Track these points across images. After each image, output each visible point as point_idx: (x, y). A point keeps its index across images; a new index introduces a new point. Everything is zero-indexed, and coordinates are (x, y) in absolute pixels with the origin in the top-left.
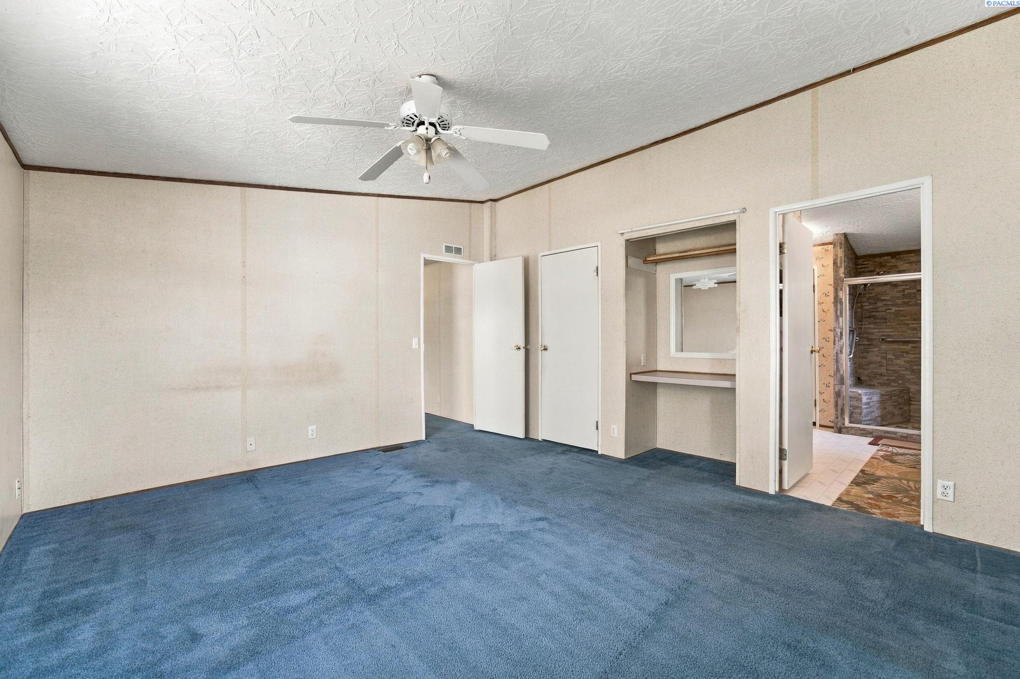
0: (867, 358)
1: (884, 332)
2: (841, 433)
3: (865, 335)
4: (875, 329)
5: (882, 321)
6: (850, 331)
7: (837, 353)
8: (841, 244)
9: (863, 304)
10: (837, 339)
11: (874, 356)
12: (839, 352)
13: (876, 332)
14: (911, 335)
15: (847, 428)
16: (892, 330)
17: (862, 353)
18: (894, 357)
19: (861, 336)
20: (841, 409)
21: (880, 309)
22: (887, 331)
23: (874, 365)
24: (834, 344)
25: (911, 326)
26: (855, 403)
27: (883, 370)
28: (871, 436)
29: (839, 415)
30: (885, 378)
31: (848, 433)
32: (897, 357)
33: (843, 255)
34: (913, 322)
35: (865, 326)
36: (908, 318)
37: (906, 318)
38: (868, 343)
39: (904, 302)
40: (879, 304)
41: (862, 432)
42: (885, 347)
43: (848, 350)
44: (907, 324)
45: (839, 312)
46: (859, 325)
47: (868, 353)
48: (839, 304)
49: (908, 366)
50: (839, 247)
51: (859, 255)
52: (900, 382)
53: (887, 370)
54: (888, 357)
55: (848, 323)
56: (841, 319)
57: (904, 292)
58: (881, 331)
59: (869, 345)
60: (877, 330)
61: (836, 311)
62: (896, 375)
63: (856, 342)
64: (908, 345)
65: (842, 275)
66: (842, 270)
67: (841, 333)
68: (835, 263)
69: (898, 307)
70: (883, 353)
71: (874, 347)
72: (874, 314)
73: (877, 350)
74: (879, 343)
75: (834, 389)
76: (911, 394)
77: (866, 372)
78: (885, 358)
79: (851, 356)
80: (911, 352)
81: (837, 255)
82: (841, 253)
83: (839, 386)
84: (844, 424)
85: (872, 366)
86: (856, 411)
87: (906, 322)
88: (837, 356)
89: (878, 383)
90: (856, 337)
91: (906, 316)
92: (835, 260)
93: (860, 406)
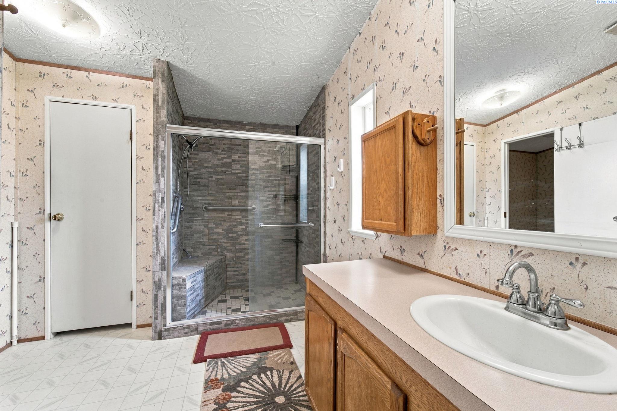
0: (191, 228)
1: (207, 200)
2: (161, 339)
3: (190, 203)
4: (198, 196)
5: (205, 188)
6: (175, 197)
7: (157, 227)
8: (163, 74)
9: (189, 169)
10: (157, 206)
11: (198, 224)
12: (160, 226)
13: (200, 200)
14: (227, 204)
15: (168, 330)
16: (212, 198)
17: (188, 222)
18: (214, 226)
19: (187, 203)
20: (162, 304)
21: (203, 176)
22: (210, 199)
23: (198, 235)
24: (154, 215)
25: (228, 194)
26: (178, 292)
27: (205, 240)
28: (195, 332)
29: (159, 312)
30: (207, 248)
31: (169, 337)
32: (217, 227)
33: (165, 91)
34: (229, 191)
35: (191, 193)
36: (225, 187)
37: (223, 187)
38: (193, 212)
39: (222, 170)
40: (203, 171)
41: (186, 330)
42: (207, 215)
43: (172, 222)
44: (225, 192)
45: (160, 168)
46: (185, 191)
47: (192, 222)
48: (160, 159)
49: (225, 233)
50: (160, 79)
51: (185, 115)
52: (219, 250)
53: (209, 239)
54: (209, 226)
55: (172, 187)
56: (162, 179)
57: (223, 160)
58: (204, 198)
59: (194, 213)
60: (200, 198)
61: (157, 168)
62: (216, 244)
63: (181, 211)
64: (224, 214)
65: (164, 119)
66: (164, 112)
67: (163, 199)
68: (155, 100)
69: (218, 175)
70: (205, 222)
71: (199, 216)
72: (198, 180)
73: (201, 219)
74: (203, 211)
75: (153, 278)
76: (227, 262)
77: (191, 243)
78: (206, 226)
79: (175, 230)
80: (227, 221)
81: (158, 90)
82: (162, 88)
83: (160, 273)
84: (165, 325)
85: (196, 236)
86: (180, 302)
87: (223, 191)
88: (157, 232)
89: (202, 254)
90: (181, 204)
91: (224, 185)
92: (155, 96)
93: (183, 294)
